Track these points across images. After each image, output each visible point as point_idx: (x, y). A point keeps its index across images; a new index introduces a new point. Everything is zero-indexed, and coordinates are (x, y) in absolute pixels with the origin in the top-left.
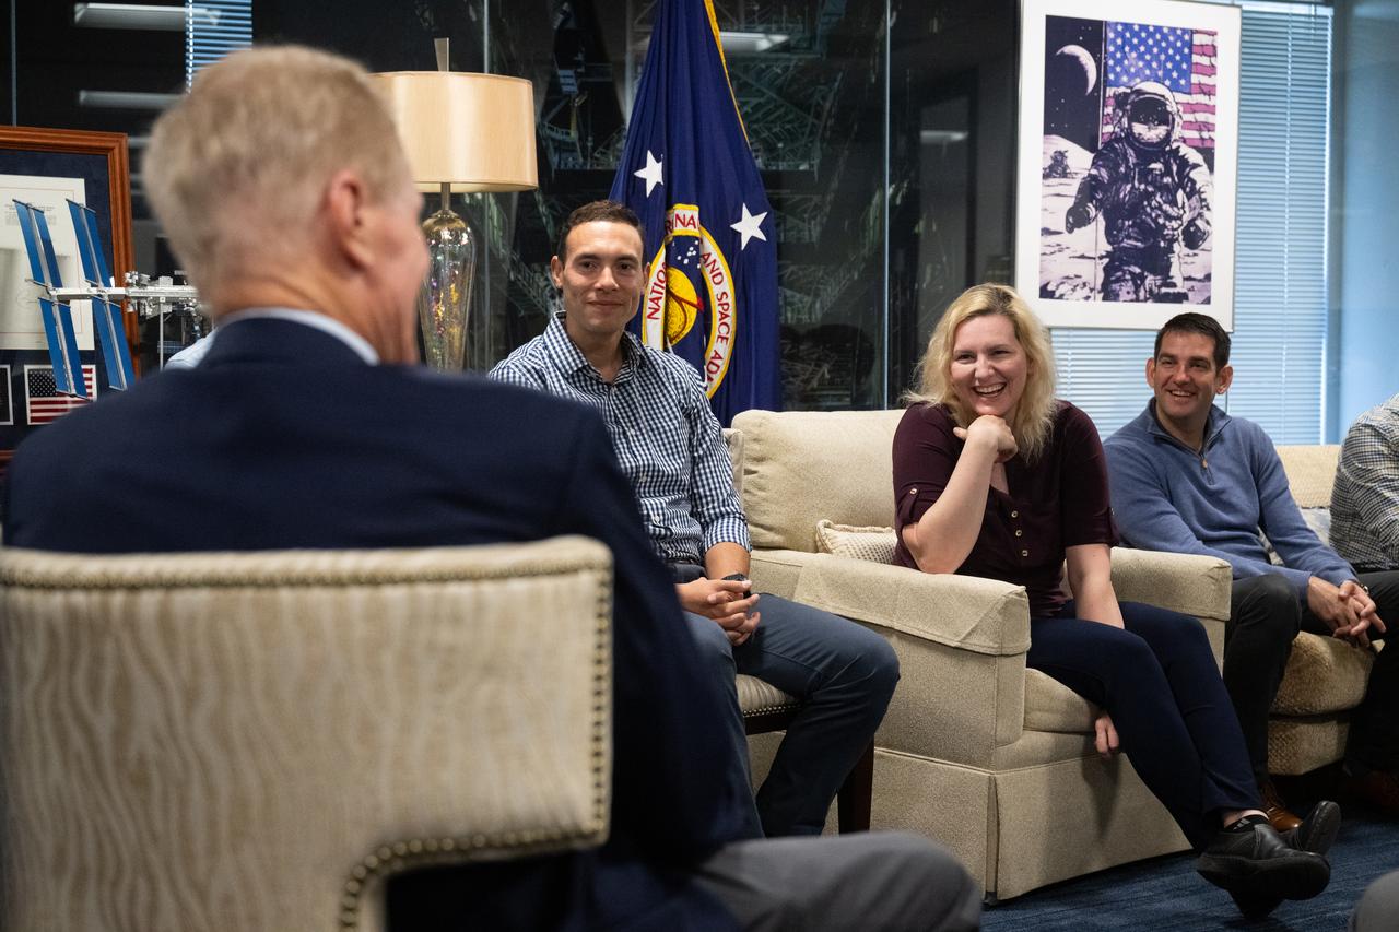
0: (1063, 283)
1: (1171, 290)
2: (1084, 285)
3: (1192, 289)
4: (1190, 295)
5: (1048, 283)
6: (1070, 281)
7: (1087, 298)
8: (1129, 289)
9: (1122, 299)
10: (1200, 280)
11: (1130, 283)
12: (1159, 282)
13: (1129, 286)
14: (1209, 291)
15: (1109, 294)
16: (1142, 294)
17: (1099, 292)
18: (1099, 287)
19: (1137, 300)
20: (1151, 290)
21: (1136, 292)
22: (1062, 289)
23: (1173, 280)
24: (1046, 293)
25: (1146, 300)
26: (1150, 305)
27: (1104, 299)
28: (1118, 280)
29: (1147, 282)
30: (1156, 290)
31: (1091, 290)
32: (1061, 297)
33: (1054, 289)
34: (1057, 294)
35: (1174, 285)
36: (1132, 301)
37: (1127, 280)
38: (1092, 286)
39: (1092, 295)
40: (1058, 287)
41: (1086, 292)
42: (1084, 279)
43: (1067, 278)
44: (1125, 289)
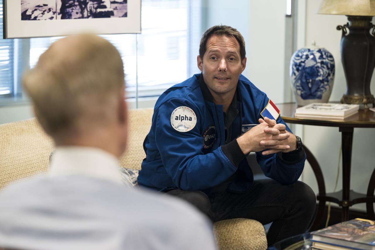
0: (36, 10)
1: (103, 10)
2: (50, 10)
3: (116, 9)
4: (115, 12)
5: (27, 11)
6: (40, 8)
7: (52, 18)
8: (77, 11)
9: (73, 17)
10: (120, 3)
11: (78, 7)
12: (96, 6)
13: (77, 9)
14: (126, 9)
15: (65, 14)
16: (86, 13)
17: (59, 14)
18: (58, 11)
19: (83, 17)
20: (91, 10)
21: (82, 12)
22: (36, 13)
23: (105, 4)
24: (25, 16)
25: (88, 17)
26: (91, 19)
27: (62, 18)
28: (71, 6)
29: (88, 6)
30: (94, 11)
31: (54, 13)
32: (35, 18)
33: (31, 13)
34: (33, 17)
35: (105, 7)
36: (79, 18)
37: (76, 6)
38: (54, 10)
39: (54, 16)
40: (33, 12)
41: (51, 14)
42: (49, 6)
43: (39, 6)
44: (75, 11)
